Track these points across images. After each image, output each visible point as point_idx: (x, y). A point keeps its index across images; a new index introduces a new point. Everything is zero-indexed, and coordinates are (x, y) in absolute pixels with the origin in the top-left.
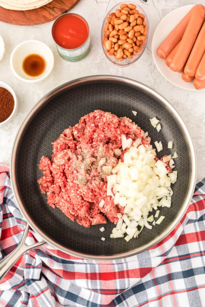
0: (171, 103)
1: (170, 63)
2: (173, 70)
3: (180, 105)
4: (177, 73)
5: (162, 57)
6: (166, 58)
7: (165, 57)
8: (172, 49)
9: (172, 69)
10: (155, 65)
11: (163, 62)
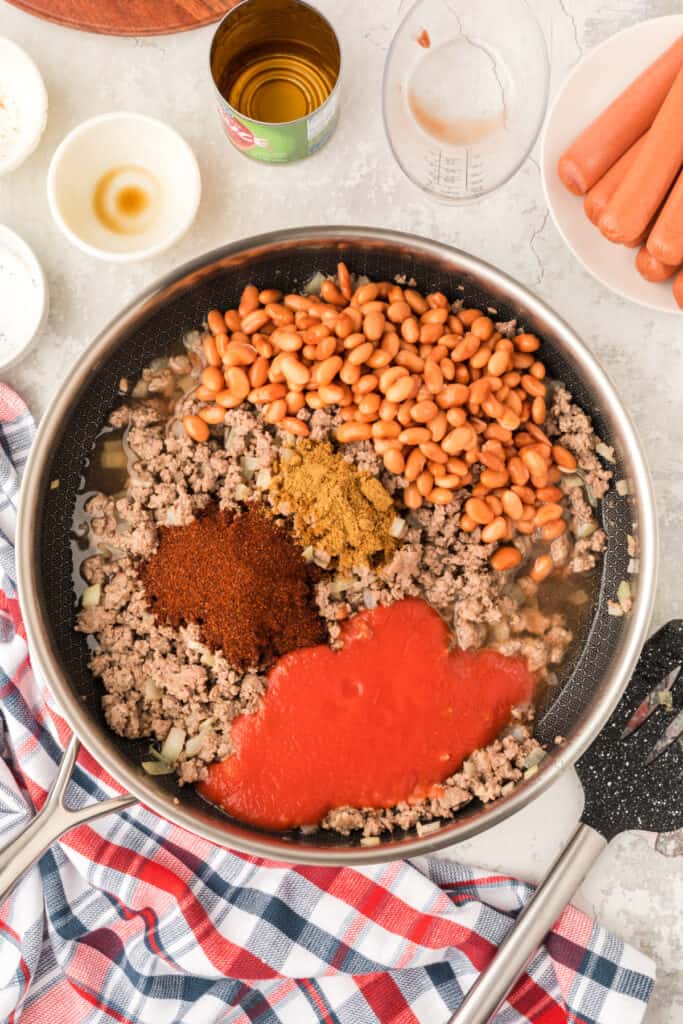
0: (592, 346)
1: (601, 211)
2: (610, 239)
3: (619, 358)
4: (621, 248)
5: (574, 187)
6: (587, 192)
7: (584, 187)
8: (613, 159)
9: (604, 234)
10: (548, 212)
11: (577, 205)
